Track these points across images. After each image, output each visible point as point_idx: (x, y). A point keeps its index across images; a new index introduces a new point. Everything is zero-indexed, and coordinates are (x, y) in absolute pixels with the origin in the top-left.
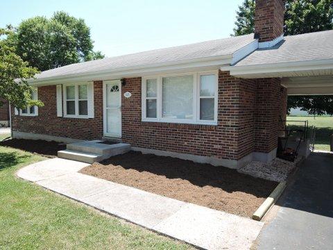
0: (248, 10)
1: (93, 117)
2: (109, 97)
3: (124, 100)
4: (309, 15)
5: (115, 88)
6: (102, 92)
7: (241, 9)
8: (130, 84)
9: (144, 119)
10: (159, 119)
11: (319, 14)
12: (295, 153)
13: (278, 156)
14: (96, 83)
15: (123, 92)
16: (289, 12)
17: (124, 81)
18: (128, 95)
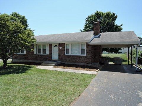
0: (89, 19)
1: (48, 54)
2: (54, 49)
3: (59, 49)
4: (107, 23)
5: (56, 46)
6: (51, 47)
7: (87, 18)
8: (61, 45)
9: (66, 54)
10: (70, 54)
11: (110, 23)
12: (104, 63)
13: (100, 64)
14: (49, 44)
15: (59, 47)
16: (102, 22)
17: (59, 44)
18: (61, 48)
